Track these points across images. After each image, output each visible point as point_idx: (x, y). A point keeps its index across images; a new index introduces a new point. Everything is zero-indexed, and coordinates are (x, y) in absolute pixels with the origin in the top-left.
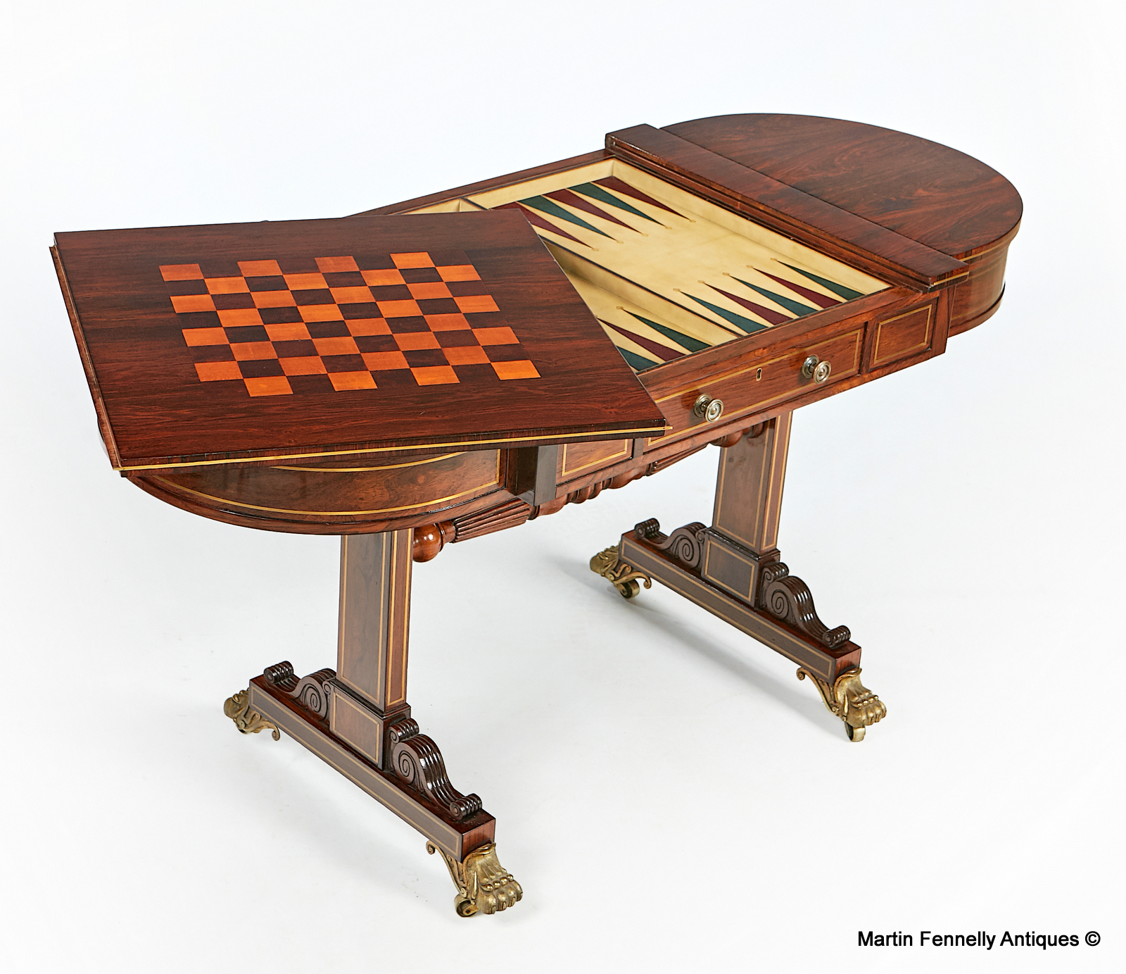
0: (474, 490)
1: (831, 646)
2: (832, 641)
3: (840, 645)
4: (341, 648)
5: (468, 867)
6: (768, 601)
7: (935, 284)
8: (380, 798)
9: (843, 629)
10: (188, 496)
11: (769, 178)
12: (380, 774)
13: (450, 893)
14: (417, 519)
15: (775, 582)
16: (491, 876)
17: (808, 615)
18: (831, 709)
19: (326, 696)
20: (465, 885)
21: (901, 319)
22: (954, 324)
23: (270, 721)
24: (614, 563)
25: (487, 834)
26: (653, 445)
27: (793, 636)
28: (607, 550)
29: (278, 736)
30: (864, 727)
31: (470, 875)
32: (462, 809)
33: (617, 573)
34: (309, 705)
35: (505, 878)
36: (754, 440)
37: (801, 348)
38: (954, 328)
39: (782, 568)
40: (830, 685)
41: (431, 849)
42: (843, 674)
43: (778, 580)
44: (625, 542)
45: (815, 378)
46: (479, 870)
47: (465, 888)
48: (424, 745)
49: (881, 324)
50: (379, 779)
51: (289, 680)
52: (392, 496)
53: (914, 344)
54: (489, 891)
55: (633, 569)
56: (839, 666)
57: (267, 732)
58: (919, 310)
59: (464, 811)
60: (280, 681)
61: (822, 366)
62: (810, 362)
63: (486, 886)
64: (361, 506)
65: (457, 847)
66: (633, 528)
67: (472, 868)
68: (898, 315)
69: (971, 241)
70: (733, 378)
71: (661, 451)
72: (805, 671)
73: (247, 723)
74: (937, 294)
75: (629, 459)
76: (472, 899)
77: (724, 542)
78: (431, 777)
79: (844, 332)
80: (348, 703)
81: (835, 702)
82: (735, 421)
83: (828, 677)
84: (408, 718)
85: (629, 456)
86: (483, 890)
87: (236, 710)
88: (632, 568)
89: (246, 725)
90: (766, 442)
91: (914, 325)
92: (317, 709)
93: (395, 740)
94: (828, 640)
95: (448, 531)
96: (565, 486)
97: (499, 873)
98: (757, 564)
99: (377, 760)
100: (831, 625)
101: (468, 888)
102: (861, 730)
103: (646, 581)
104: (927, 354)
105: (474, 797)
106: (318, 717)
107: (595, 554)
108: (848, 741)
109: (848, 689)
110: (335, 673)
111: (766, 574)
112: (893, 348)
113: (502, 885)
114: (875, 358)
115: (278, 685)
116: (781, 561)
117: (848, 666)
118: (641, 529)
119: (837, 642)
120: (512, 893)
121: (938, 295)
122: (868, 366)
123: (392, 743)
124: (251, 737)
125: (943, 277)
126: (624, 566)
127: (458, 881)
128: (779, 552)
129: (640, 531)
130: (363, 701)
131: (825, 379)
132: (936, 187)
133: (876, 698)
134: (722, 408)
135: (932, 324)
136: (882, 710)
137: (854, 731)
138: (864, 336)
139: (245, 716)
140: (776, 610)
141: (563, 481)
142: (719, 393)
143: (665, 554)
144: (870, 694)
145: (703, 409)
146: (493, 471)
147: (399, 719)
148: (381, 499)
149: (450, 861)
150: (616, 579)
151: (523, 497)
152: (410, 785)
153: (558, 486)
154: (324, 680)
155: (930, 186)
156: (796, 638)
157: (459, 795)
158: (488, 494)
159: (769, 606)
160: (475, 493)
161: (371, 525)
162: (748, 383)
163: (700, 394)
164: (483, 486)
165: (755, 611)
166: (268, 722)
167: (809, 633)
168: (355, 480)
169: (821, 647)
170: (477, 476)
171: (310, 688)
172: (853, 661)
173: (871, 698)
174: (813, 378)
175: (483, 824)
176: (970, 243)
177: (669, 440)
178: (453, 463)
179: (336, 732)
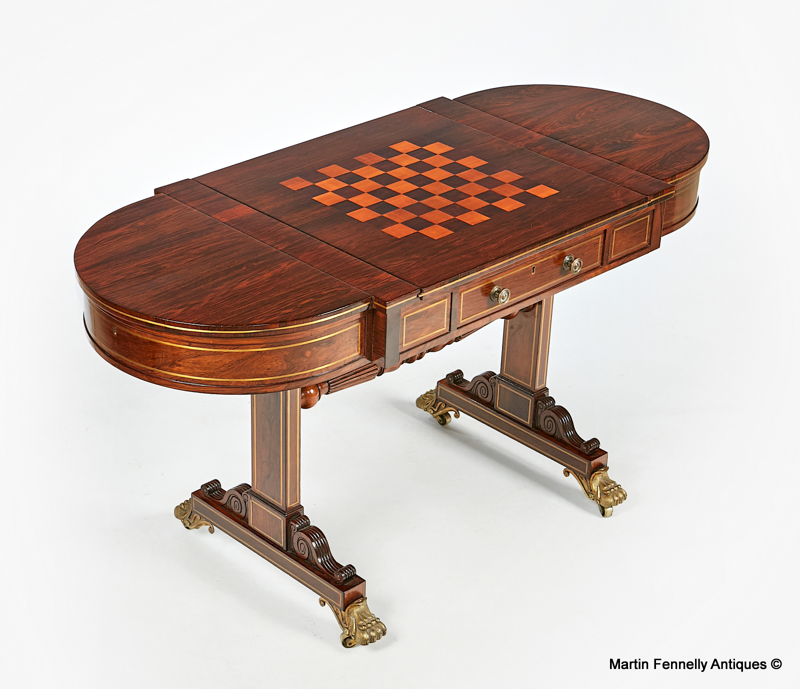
0: (344, 359)
1: (587, 453)
2: (587, 450)
3: (594, 452)
4: (254, 469)
5: (349, 614)
6: (541, 423)
7: (652, 201)
8: (285, 570)
9: (595, 441)
10: (150, 372)
11: (531, 131)
12: (285, 554)
13: (337, 632)
14: (305, 381)
15: (546, 411)
16: (365, 620)
17: (570, 432)
18: (589, 495)
19: (245, 503)
20: (347, 627)
21: (629, 226)
22: (666, 227)
23: (207, 520)
24: (433, 402)
25: (360, 591)
26: (463, 323)
27: (560, 446)
28: (427, 393)
29: (213, 531)
30: (611, 507)
31: (350, 619)
32: (343, 575)
33: (435, 408)
34: (233, 508)
35: (374, 621)
36: (528, 313)
37: (562, 250)
38: (666, 230)
39: (550, 400)
40: (587, 479)
41: (323, 604)
42: (596, 472)
43: (548, 409)
44: (439, 386)
45: (572, 270)
46: (356, 616)
47: (347, 628)
48: (315, 533)
49: (615, 230)
50: (284, 557)
51: (218, 492)
52: (289, 366)
53: (638, 243)
54: (364, 631)
55: (446, 406)
56: (593, 466)
57: (205, 528)
58: (641, 219)
59: (344, 576)
60: (212, 493)
61: (576, 262)
62: (568, 259)
63: (361, 626)
64: (268, 374)
65: (341, 601)
66: (445, 378)
67: (352, 614)
68: (627, 223)
69: (675, 169)
70: (516, 274)
71: (469, 326)
72: (569, 470)
73: (191, 522)
74: (653, 207)
75: (447, 333)
76: (353, 636)
77: (509, 384)
78: (320, 554)
79: (591, 237)
80: (261, 506)
81: (591, 491)
82: (518, 303)
83: (585, 474)
84: (302, 515)
85: (448, 331)
86: (360, 629)
87: (182, 514)
88: (445, 404)
89: (190, 524)
90: (536, 314)
91: (638, 230)
92: (239, 511)
93: (294, 530)
94: (585, 448)
95: (323, 386)
96: (405, 354)
97: (370, 618)
98: (533, 398)
99: (282, 544)
100: (586, 438)
101: (349, 628)
102: (610, 509)
103: (456, 413)
104: (647, 249)
105: (350, 567)
106: (240, 517)
107: (419, 396)
108: (600, 517)
109: (600, 482)
110: (250, 487)
111: (540, 405)
112: (625, 246)
113: (373, 625)
114: (612, 254)
115: (211, 496)
116: (549, 396)
117: (599, 466)
118: (451, 378)
119: (591, 449)
120: (380, 630)
122: (607, 259)
123: (292, 533)
124: (193, 532)
125: (657, 195)
126: (440, 403)
127: (343, 624)
128: (548, 389)
130: (271, 505)
131: (579, 271)
132: (648, 131)
133: (619, 487)
134: (510, 294)
135: (650, 228)
136: (624, 495)
137: (605, 510)
138: (604, 239)
139: (189, 517)
140: (547, 430)
141: (404, 350)
142: (507, 284)
143: (467, 393)
144: (615, 484)
145: (496, 295)
146: (356, 346)
147: (296, 516)
148: (281, 368)
149: (336, 610)
150: (435, 412)
151: (375, 362)
152: (306, 560)
153: (401, 353)
154: (243, 492)
155: (643, 131)
156: (562, 448)
157: (341, 566)
158: (353, 361)
159: (542, 427)
160: (345, 361)
161: (275, 386)
162: (527, 276)
163: (494, 286)
164: (350, 357)
165: (533, 431)
166: (206, 522)
167: (570, 443)
168: (264, 356)
169: (579, 454)
170: (345, 350)
171: (234, 498)
172: (603, 463)
173: (616, 487)
174: (570, 270)
175: (357, 585)
176: (674, 170)
177: (474, 318)
178: (329, 341)
179: (253, 526)
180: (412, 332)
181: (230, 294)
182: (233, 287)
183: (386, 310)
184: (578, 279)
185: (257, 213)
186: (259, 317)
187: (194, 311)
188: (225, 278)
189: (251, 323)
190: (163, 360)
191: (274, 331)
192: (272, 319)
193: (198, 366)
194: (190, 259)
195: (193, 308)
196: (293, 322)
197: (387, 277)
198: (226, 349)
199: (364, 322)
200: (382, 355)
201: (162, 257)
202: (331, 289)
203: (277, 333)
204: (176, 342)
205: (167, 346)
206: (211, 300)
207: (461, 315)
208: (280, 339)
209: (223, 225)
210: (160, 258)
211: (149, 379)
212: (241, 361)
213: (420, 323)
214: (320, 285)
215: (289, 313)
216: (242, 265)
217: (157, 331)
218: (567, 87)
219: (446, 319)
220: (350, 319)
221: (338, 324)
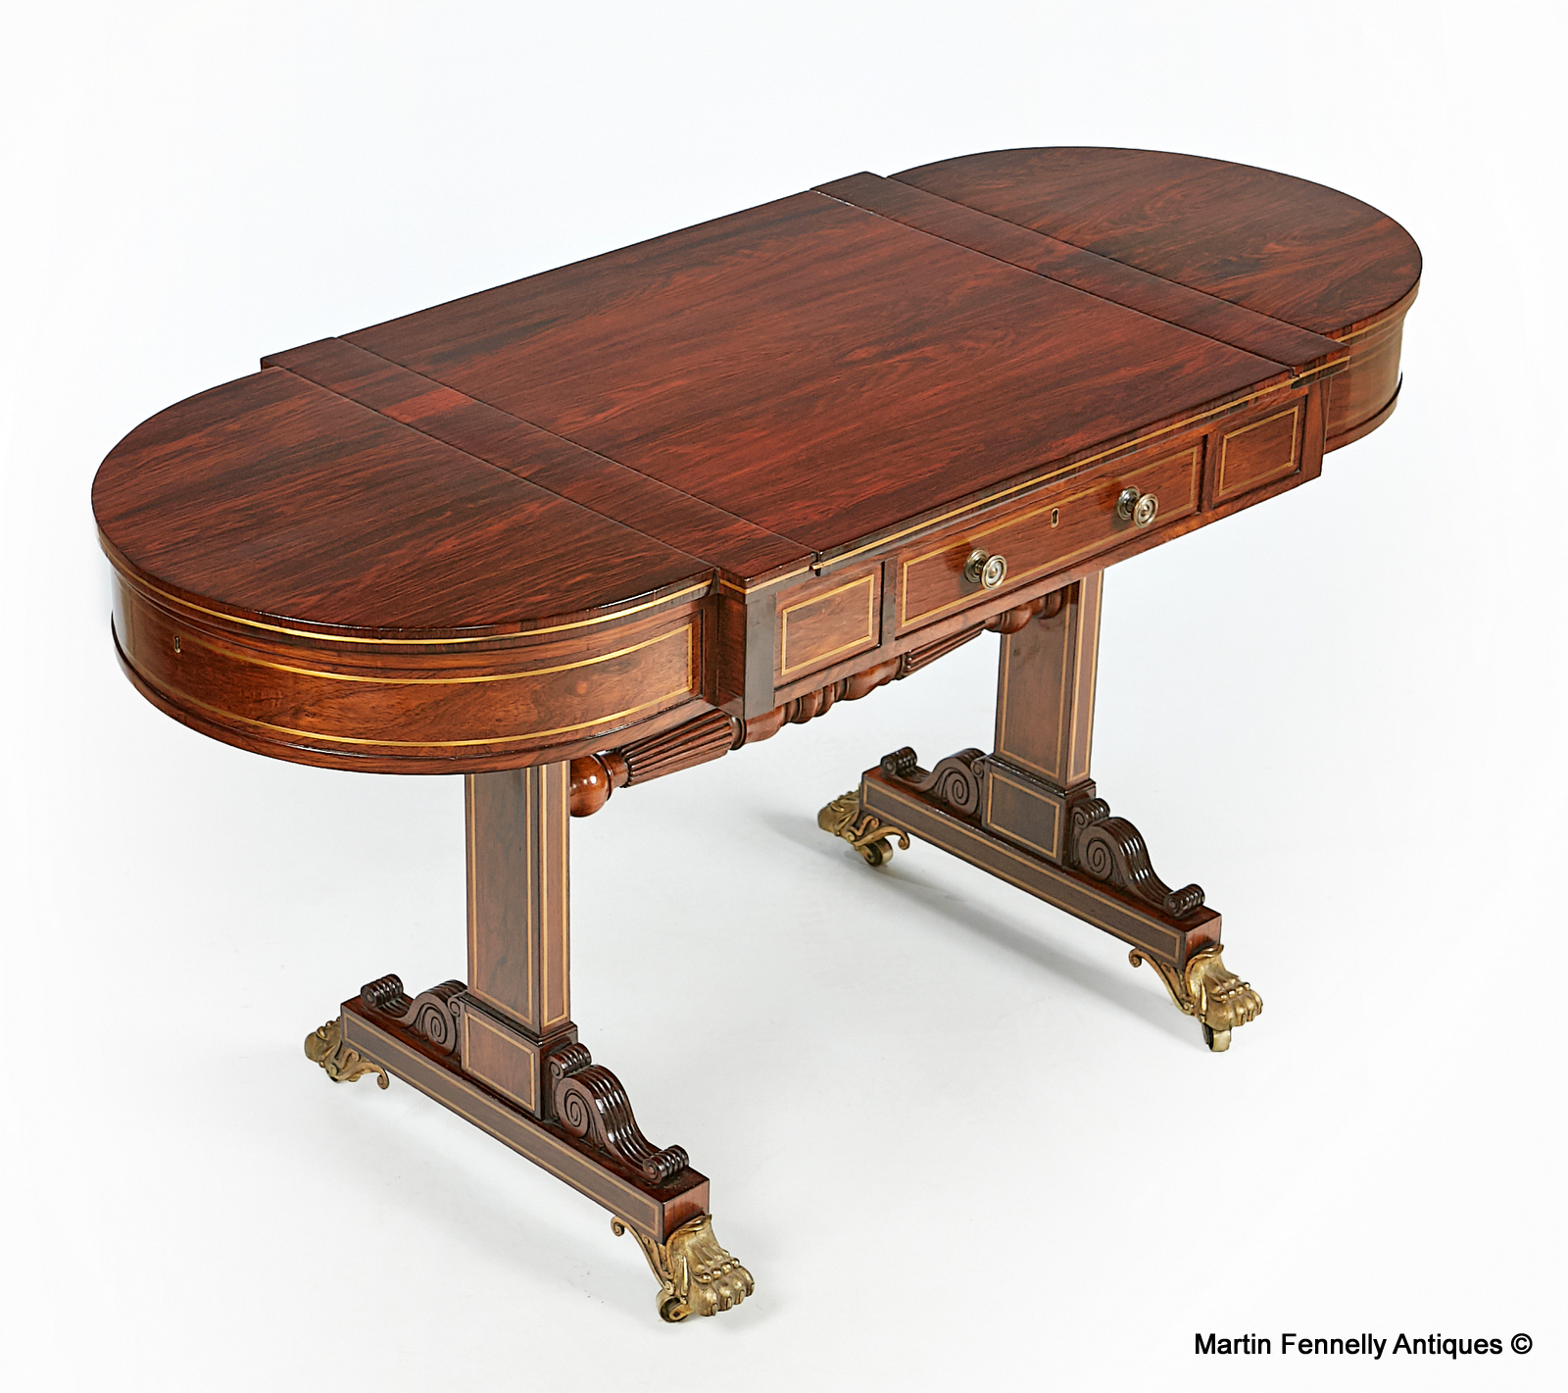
0: (658, 700)
1: (1177, 915)
2: (1178, 908)
3: (1191, 913)
4: (473, 949)
5: (674, 1250)
6: (1081, 854)
7: (1301, 376)
8: (539, 1159)
9: (1194, 889)
10: (251, 730)
11: (1051, 239)
12: (539, 1125)
13: (649, 1287)
14: (577, 747)
15: (1091, 828)
16: (707, 1262)
17: (1141, 872)
18: (1182, 1005)
19: (454, 1019)
20: (670, 1277)
22: (1332, 434)
23: (374, 1062)
24: (853, 815)
25: (699, 1202)
26: (910, 626)
27: (1121, 903)
28: (842, 797)
29: (386, 1081)
30: (1229, 1028)
31: (677, 1261)
32: (661, 1166)
33: (858, 829)
34: (429, 1034)
35: (728, 1263)
36: (1050, 621)
37: (1114, 477)
38: (1332, 440)
39: (1100, 806)
40: (1178, 971)
41: (619, 1229)
42: (1198, 953)
43: (1094, 823)
44: (867, 783)
45: (1135, 519)
46: (690, 1253)
47: (671, 1281)
48: (602, 1080)
49: (1226, 437)
50: (538, 1134)
51: (397, 1001)
52: (541, 714)
53: (1276, 464)
54: (706, 1284)
55: (882, 823)
56: (1191, 943)
57: (369, 1079)
58: (1281, 414)
59: (664, 1170)
60: (384, 1003)
61: (1144, 501)
62: (1127, 496)
63: (701, 1275)
64: (499, 730)
65: (656, 1222)
66: (878, 763)
67: (680, 1251)
68: (1250, 424)
69: (1350, 312)
70: (1018, 524)
71: (921, 633)
72: (1140, 953)
73: (341, 1066)
74: (1305, 390)
75: (874, 649)
76: (683, 1296)
77: (1013, 773)
78: (613, 1124)
79: (1174, 451)
80: (487, 1026)
81: (1188, 995)
83: (1175, 960)
84: (574, 1043)
85: (876, 643)
86: (697, 1282)
87: (322, 1049)
88: (880, 821)
89: (338, 1070)
90: (1067, 623)
91: (1274, 437)
92: (442, 1038)
93: (558, 1075)
94: (1173, 905)
95: (618, 770)
96: (786, 690)
97: (720, 1257)
98: (1063, 801)
99: (533, 1106)
100: (1175, 884)
101: (675, 1281)
102: (1225, 1034)
103: (902, 838)
104: (1296, 477)
105: (677, 1150)
106: (444, 1051)
107: (825, 805)
108: (1203, 1049)
109: (1205, 975)
110: (465, 987)
111: (1078, 815)
112: (1246, 471)
113: (725, 1274)
114: (1221, 487)
115: (382, 1009)
116: (1097, 797)
117: (1204, 942)
118: (891, 763)
119: (1186, 907)
120: (740, 1284)
121: (1307, 392)
122: (1210, 501)
123: (554, 1080)
124: (346, 1087)
125: (1313, 365)
126: (868, 817)
127: (661, 1271)
128: (1095, 783)
129: (889, 767)
130: (507, 1021)
131: (1150, 520)
132: (1294, 238)
133: (1247, 986)
134: (1005, 567)
135: (1300, 435)
136: (1257, 1004)
137: (1216, 1035)
138: (1204, 457)
139: (336, 1057)
140: (1094, 868)
141: (784, 681)
142: (1000, 546)
143: (928, 797)
144: (1238, 981)
145: (977, 570)
146: (683, 672)
147: (562, 1045)
148: (526, 719)
149: (646, 1243)
150: (857, 838)
151: (724, 708)
152: (583, 1138)
153: (777, 689)
154: (449, 997)
155: (1285, 238)
156: (1126, 906)
157: (655, 1149)
158: (677, 706)
159: (1084, 862)
160: (659, 704)
161: (514, 756)
162: (1041, 530)
163: (971, 550)
164: (670, 695)
165: (1064, 871)
166: (371, 1065)
167: (1144, 897)
168: (489, 693)
169: (1161, 917)
170: (660, 680)
171: (429, 1011)
172: (1211, 936)
173: (1240, 986)
174: (1133, 519)
175: (691, 1188)
176: (1349, 315)
177: (931, 617)
178: (624, 663)
179: (470, 1069)
180: (802, 643)
181: (418, 566)
182: (425, 551)
183: (744, 595)
184: (1149, 539)
185: (474, 405)
186: (479, 611)
187: (342, 599)
188: (406, 533)
189: (460, 623)
190: (279, 703)
191: (509, 639)
192: (506, 614)
193: (351, 715)
194: (334, 497)
195: (341, 594)
196: (550, 619)
197: (746, 529)
198: (410, 678)
199: (700, 623)
200: (736, 690)
201: (275, 493)
202: (630, 554)
203: (517, 643)
204: (305, 664)
205: (287, 672)
206: (380, 576)
207: (904, 611)
208: (524, 656)
209: (405, 429)
210: (271, 495)
211: (249, 745)
212: (442, 703)
213: (817, 625)
214: (607, 546)
215: (542, 602)
216: (444, 508)
217: (265, 641)
218: (1127, 152)
219: (871, 620)
220: (669, 614)
221: (645, 625)
